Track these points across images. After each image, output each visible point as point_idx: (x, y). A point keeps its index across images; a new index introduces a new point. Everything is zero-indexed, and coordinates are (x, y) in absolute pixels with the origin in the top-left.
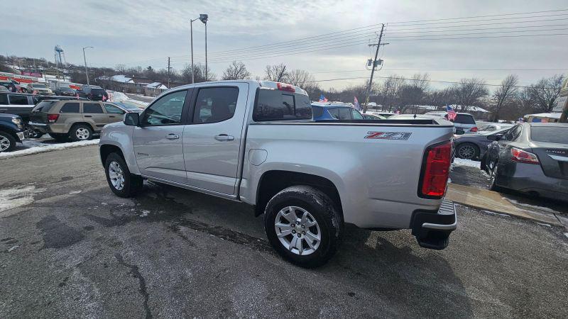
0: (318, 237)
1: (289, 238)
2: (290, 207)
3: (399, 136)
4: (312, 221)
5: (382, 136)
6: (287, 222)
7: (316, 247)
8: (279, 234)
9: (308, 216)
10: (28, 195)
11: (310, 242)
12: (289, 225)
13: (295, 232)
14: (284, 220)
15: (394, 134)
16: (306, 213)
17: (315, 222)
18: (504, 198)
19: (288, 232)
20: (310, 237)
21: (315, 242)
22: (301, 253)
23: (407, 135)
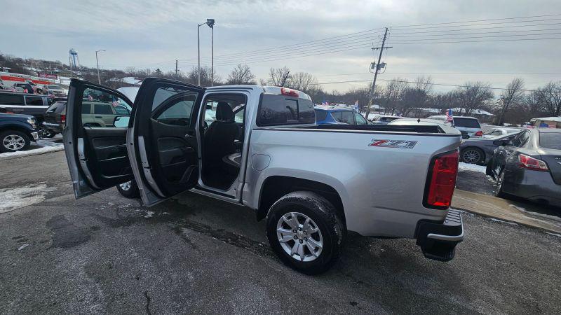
0: (320, 244)
1: (291, 244)
2: (292, 213)
3: (404, 144)
4: (314, 227)
5: (387, 144)
6: (289, 228)
7: (317, 254)
8: (280, 239)
9: (310, 223)
10: (39, 193)
11: (311, 248)
12: (290, 231)
13: (297, 238)
14: (285, 226)
15: (399, 142)
16: (308, 219)
17: (317, 229)
18: (511, 205)
19: (290, 237)
20: (312, 244)
21: (317, 249)
22: (302, 259)
23: (412, 144)
